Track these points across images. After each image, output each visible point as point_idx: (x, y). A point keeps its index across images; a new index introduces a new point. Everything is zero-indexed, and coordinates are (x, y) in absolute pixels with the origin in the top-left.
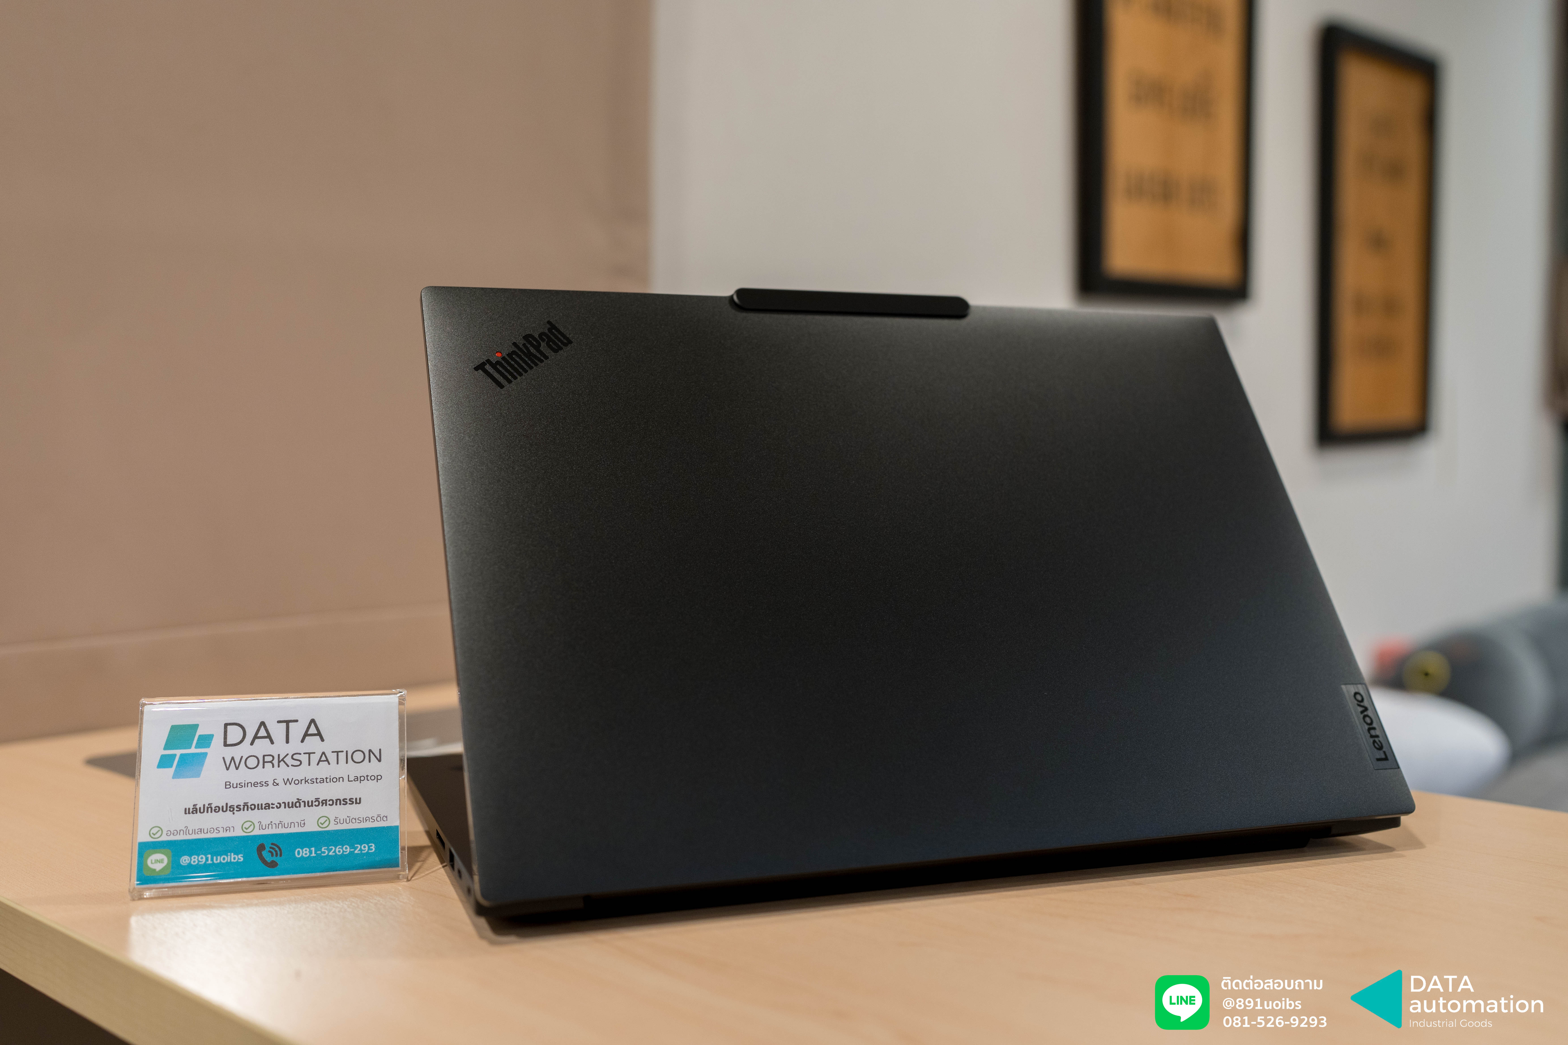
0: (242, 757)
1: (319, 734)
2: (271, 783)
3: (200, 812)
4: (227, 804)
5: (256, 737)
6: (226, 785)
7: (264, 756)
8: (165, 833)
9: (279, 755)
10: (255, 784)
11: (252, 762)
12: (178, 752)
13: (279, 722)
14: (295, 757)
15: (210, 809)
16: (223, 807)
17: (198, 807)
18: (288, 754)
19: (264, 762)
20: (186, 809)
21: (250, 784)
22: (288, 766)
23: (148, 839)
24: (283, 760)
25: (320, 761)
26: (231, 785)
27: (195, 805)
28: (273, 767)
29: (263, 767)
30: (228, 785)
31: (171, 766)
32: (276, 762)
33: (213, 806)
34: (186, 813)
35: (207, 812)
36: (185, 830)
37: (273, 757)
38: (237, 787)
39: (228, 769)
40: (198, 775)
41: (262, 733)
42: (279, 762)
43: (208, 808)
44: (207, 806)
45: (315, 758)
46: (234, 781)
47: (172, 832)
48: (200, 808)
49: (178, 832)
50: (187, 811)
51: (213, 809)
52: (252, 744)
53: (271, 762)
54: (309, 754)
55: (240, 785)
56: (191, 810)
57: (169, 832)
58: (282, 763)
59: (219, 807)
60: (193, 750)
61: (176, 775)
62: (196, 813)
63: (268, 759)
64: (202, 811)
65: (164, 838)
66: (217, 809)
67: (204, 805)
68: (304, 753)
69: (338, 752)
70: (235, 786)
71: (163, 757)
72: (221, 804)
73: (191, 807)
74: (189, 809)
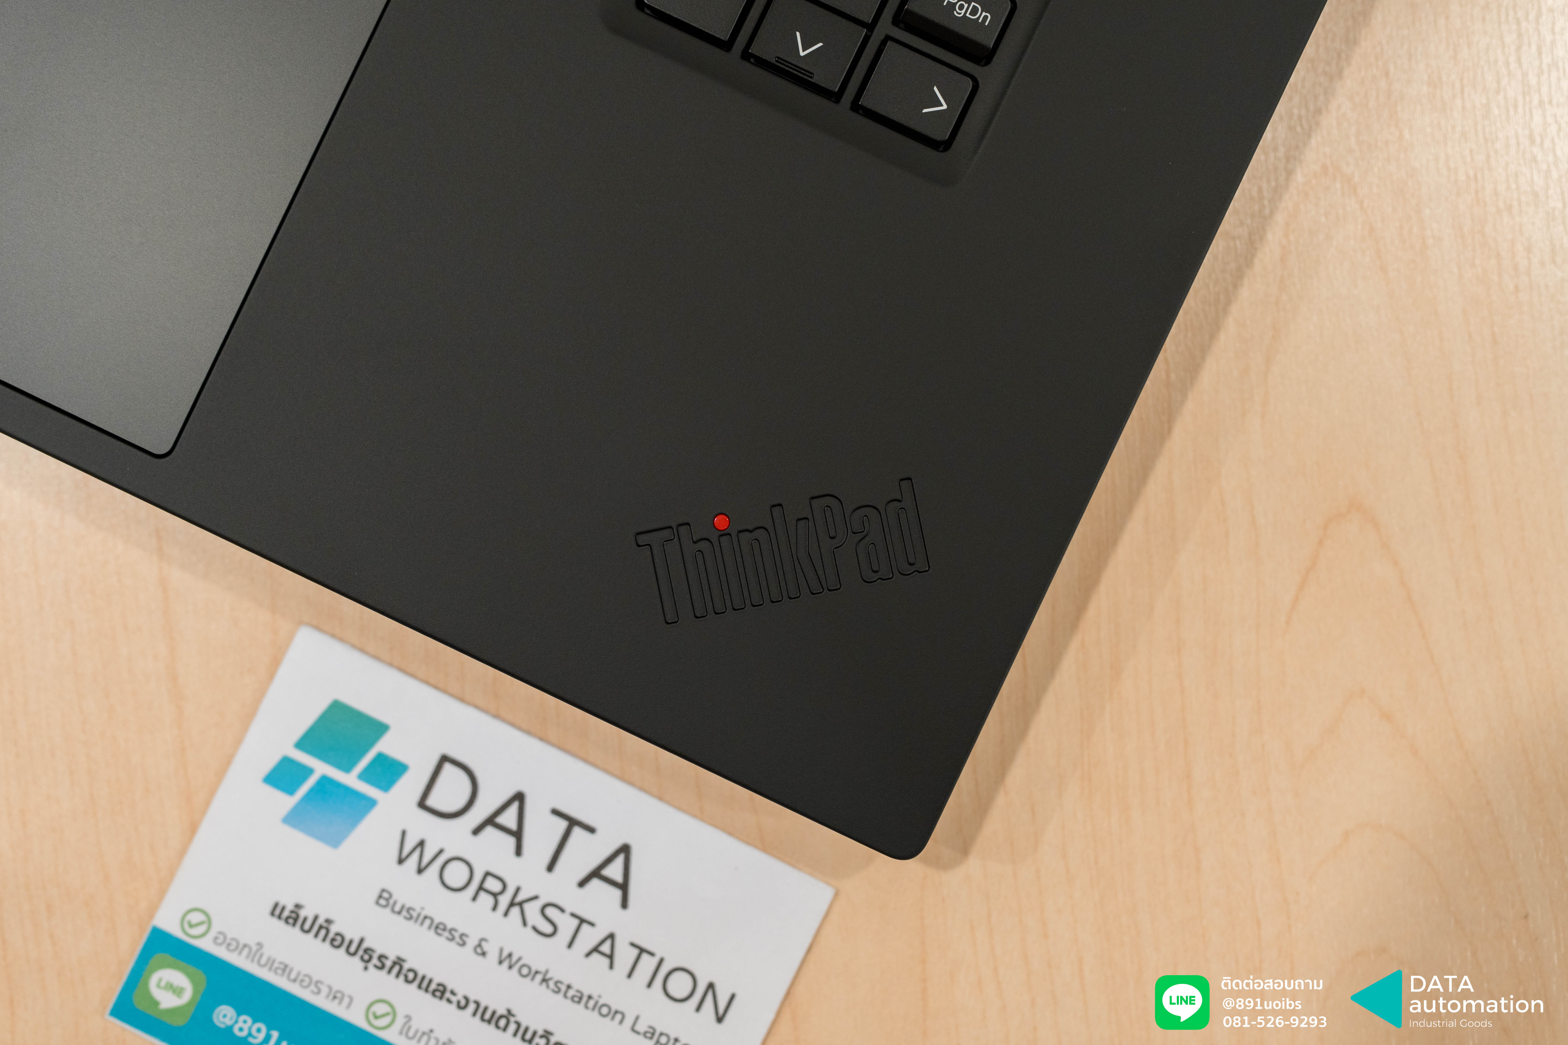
0: (441, 851)
1: (624, 887)
2: (472, 942)
3: (302, 928)
4: (362, 941)
5: (490, 821)
6: (380, 897)
7: (488, 874)
8: (213, 933)
9: (518, 890)
10: (439, 928)
11: (456, 874)
12: (321, 768)
13: (556, 812)
14: (550, 912)
15: (323, 932)
16: (351, 942)
17: (303, 913)
18: (535, 898)
19: (481, 888)
20: (276, 905)
21: (428, 922)
22: (525, 923)
23: (176, 932)
24: (520, 904)
25: (596, 949)
26: (391, 902)
27: (298, 906)
28: (495, 908)
29: (474, 898)
30: (384, 898)
31: (291, 791)
32: (505, 900)
33: (334, 929)
34: (272, 914)
35: (316, 935)
36: (254, 948)
37: (505, 886)
38: (399, 913)
39: (401, 861)
40: (335, 841)
41: (509, 819)
42: (512, 904)
43: (321, 927)
44: (321, 921)
45: (589, 937)
46: (401, 897)
47: (228, 941)
48: (305, 919)
49: (240, 947)
50: (277, 911)
51: (331, 935)
52: (477, 831)
53: (495, 895)
54: (582, 921)
55: (408, 913)
56: (286, 913)
57: (221, 937)
58: (515, 911)
59: (343, 939)
60: (351, 779)
61: (293, 819)
62: (294, 925)
63: (493, 885)
64: (307, 927)
65: (206, 944)
66: (338, 941)
67: (316, 918)
68: (573, 915)
69: (642, 950)
70: (397, 908)
71: (286, 763)
72: (352, 934)
73: (290, 907)
74: (283, 909)
